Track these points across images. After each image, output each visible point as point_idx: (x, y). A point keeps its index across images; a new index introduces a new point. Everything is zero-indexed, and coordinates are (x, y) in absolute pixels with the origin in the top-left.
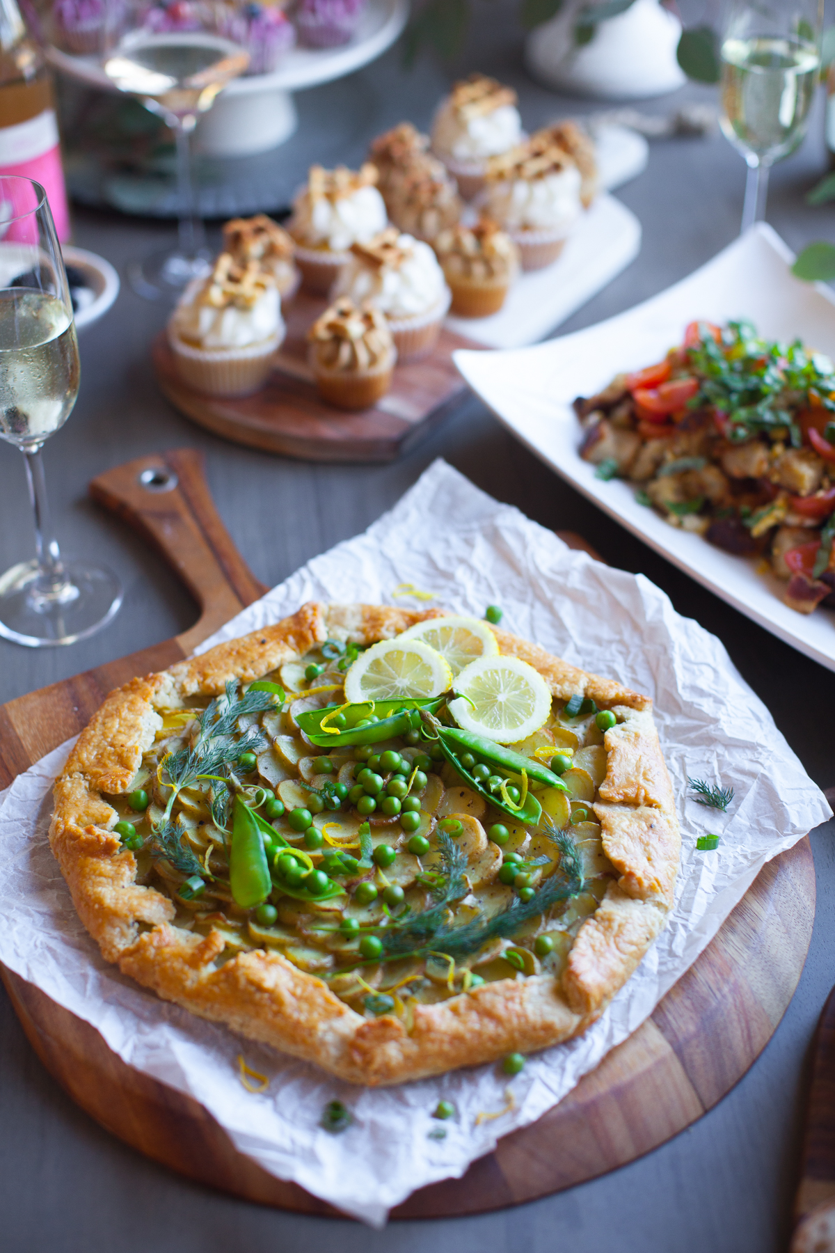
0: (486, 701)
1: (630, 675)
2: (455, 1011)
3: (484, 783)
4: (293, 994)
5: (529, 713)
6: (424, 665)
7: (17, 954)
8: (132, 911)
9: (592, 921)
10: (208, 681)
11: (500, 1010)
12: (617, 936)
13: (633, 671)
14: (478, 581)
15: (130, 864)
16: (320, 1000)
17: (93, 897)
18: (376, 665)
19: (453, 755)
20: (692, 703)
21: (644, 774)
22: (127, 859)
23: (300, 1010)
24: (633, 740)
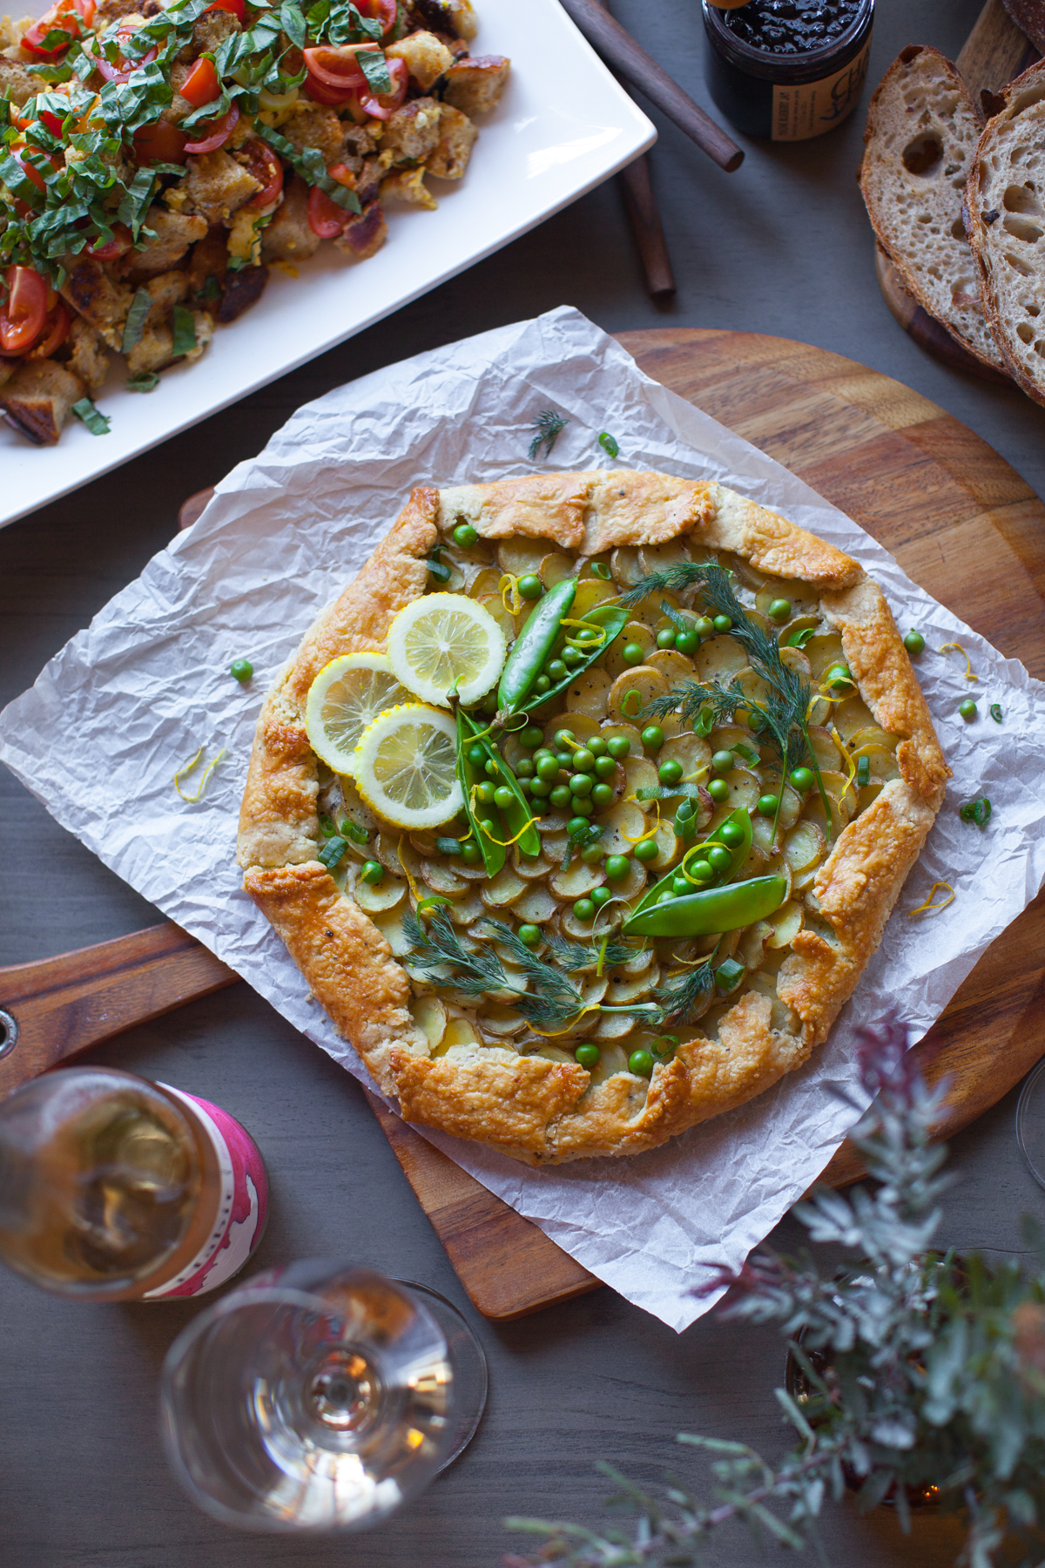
0: (451, 665)
1: (349, 516)
2: (879, 693)
3: (571, 666)
4: (867, 855)
5: (464, 617)
6: (397, 735)
7: (807, 1160)
8: (761, 1037)
9: (754, 559)
10: (397, 995)
11: (877, 649)
12: (772, 536)
13: (345, 510)
14: (180, 692)
15: (697, 1046)
16: (872, 827)
17: (745, 1081)
18: (392, 792)
19: (539, 699)
20: (412, 445)
21: (545, 498)
22: (690, 1050)
23: (883, 847)
24: (494, 509)
